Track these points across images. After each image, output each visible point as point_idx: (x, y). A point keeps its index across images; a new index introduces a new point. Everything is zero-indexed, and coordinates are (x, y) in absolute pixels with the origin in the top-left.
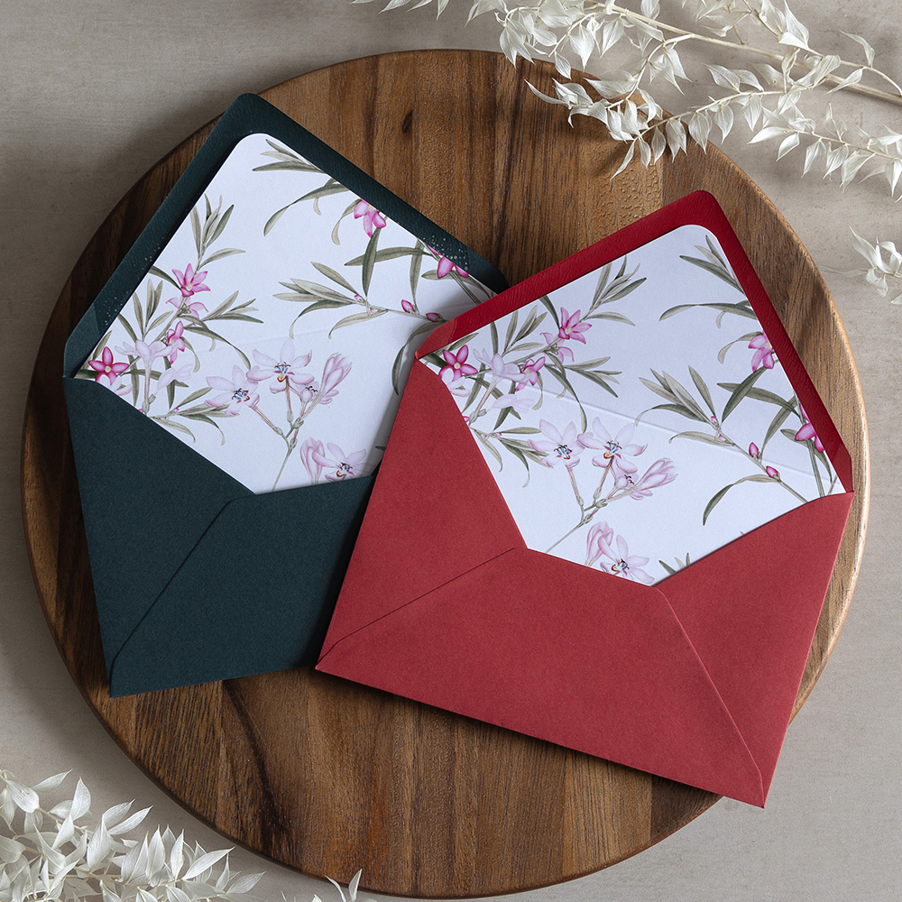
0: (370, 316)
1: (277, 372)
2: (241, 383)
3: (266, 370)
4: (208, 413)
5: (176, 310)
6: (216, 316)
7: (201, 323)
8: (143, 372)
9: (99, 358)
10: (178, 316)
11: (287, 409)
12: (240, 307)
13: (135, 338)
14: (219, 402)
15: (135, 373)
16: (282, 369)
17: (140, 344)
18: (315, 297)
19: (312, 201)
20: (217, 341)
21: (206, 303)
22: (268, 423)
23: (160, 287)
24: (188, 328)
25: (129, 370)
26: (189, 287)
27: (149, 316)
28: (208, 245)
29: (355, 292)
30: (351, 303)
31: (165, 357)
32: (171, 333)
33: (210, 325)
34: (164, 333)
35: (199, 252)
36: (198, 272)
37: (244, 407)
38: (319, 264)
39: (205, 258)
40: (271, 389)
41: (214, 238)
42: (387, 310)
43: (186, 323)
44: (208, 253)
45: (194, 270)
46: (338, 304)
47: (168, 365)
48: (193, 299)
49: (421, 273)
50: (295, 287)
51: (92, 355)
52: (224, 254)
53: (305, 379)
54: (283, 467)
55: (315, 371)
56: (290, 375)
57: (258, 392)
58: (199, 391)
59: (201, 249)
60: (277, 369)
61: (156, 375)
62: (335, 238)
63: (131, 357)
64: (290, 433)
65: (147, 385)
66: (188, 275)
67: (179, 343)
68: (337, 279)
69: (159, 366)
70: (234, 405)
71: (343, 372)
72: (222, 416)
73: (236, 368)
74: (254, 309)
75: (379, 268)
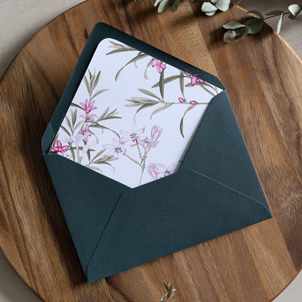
0: (166, 107)
1: (131, 138)
2: (117, 145)
3: (126, 137)
4: (106, 160)
5: (84, 120)
6: (102, 119)
7: (96, 123)
8: (75, 148)
9: (56, 145)
10: (86, 122)
11: (139, 152)
12: (111, 113)
13: (69, 134)
14: (110, 155)
15: (72, 149)
16: (133, 136)
17: (72, 137)
18: (142, 103)
19: (133, 63)
20: (104, 129)
21: (96, 114)
22: (132, 160)
23: (76, 111)
24: (91, 126)
25: (69, 148)
26: (88, 109)
27: (74, 124)
28: (93, 90)
29: (158, 98)
30: (157, 103)
31: (84, 140)
32: (84, 129)
33: (100, 123)
34: (81, 130)
35: (89, 93)
36: (91, 102)
37: (120, 155)
38: (141, 89)
39: (92, 95)
40: (130, 145)
41: (95, 86)
42: (173, 103)
43: (90, 124)
44: (94, 93)
45: (89, 101)
46: (152, 104)
47: (85, 143)
48: (91, 113)
49: (185, 85)
50: (133, 101)
51: (52, 145)
52: (100, 92)
53: (144, 138)
54: (141, 177)
55: (147, 134)
56: (137, 138)
57: (125, 147)
58: (100, 152)
59: (90, 92)
60: (132, 137)
61: (81, 148)
62: (146, 77)
63: (69, 143)
64: (142, 162)
65: (78, 153)
66: (86, 104)
67: (88, 133)
68: (149, 94)
69: (81, 144)
70: (116, 155)
71: (159, 133)
72: (112, 160)
73: (114, 139)
74: (117, 113)
75: (166, 86)
